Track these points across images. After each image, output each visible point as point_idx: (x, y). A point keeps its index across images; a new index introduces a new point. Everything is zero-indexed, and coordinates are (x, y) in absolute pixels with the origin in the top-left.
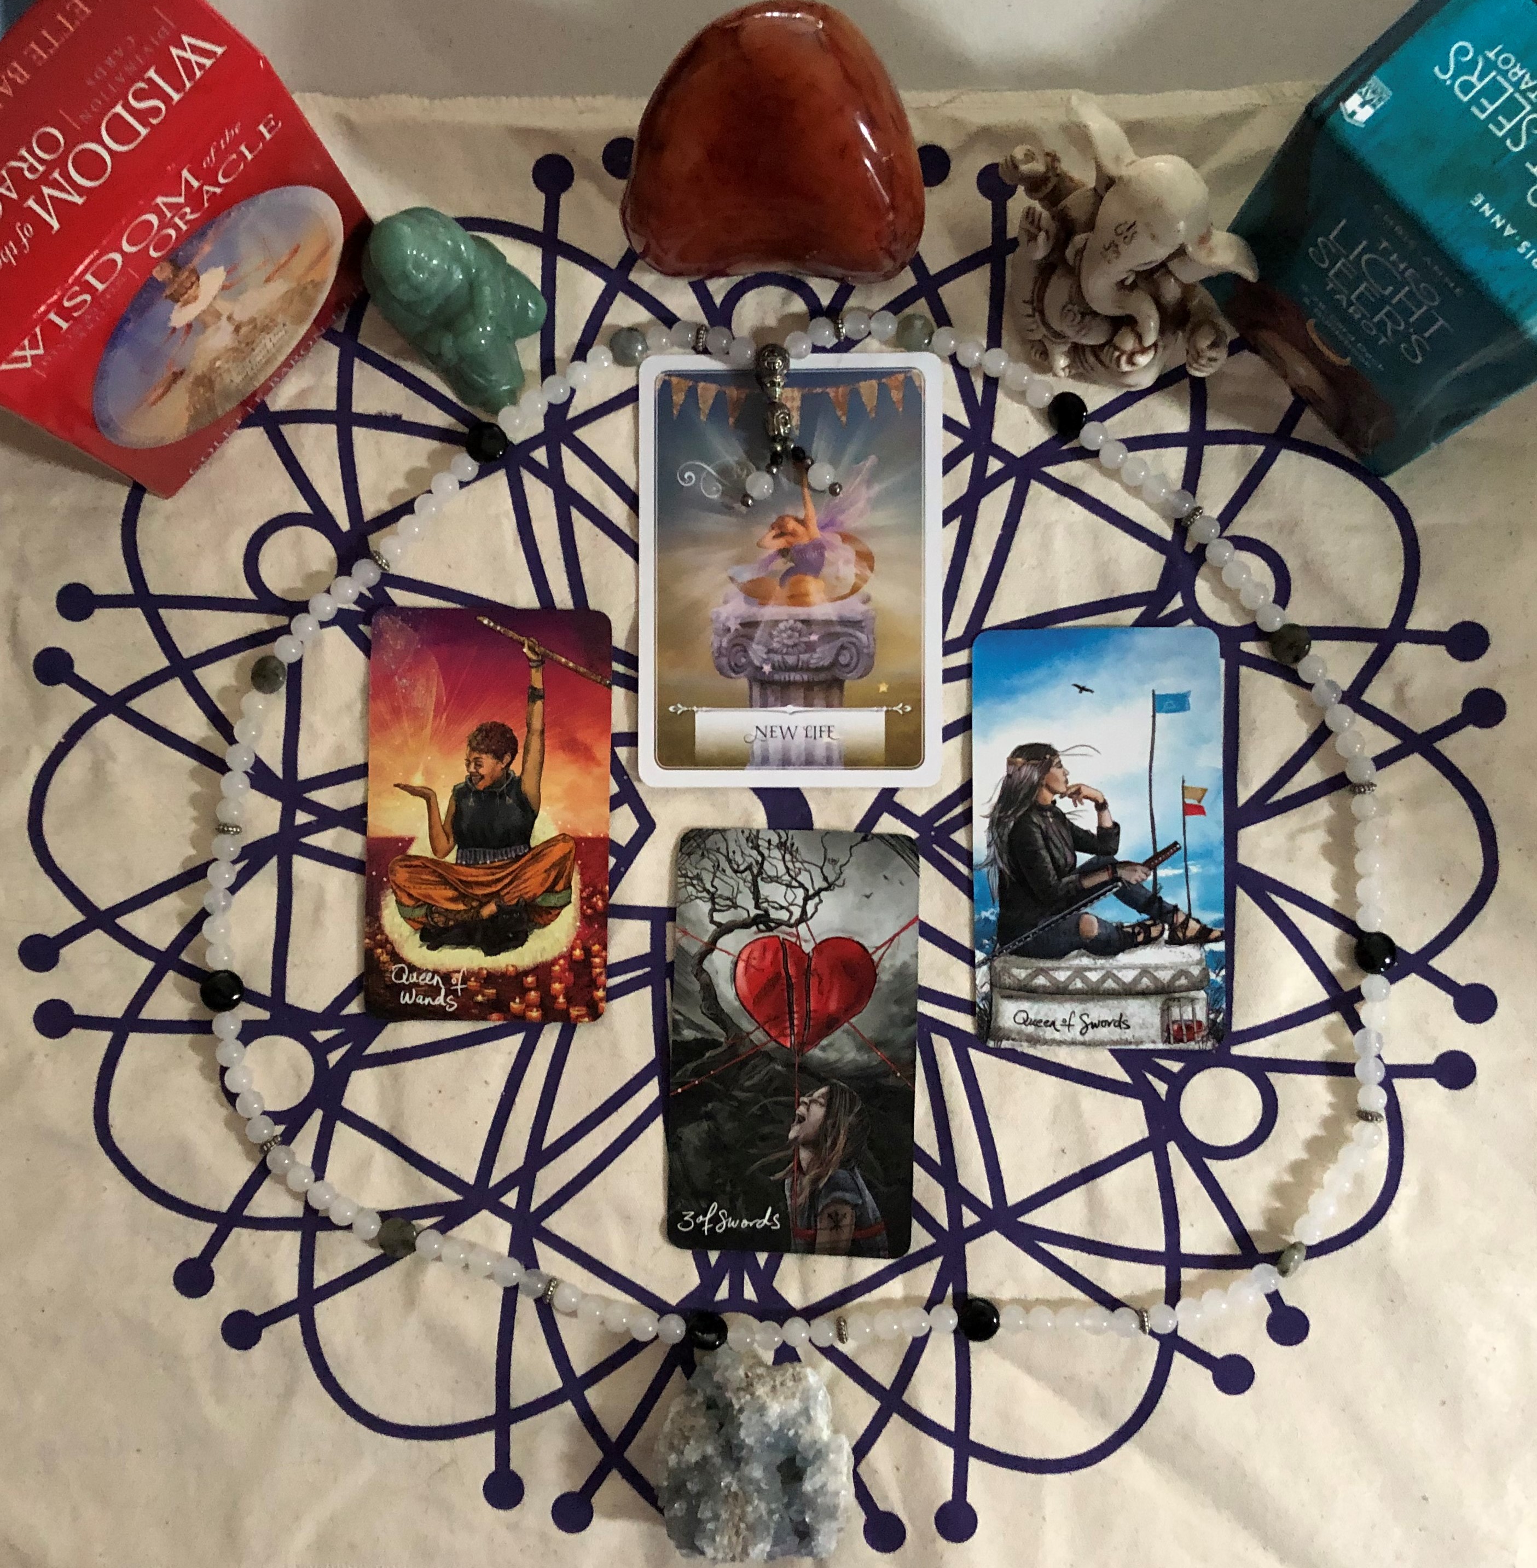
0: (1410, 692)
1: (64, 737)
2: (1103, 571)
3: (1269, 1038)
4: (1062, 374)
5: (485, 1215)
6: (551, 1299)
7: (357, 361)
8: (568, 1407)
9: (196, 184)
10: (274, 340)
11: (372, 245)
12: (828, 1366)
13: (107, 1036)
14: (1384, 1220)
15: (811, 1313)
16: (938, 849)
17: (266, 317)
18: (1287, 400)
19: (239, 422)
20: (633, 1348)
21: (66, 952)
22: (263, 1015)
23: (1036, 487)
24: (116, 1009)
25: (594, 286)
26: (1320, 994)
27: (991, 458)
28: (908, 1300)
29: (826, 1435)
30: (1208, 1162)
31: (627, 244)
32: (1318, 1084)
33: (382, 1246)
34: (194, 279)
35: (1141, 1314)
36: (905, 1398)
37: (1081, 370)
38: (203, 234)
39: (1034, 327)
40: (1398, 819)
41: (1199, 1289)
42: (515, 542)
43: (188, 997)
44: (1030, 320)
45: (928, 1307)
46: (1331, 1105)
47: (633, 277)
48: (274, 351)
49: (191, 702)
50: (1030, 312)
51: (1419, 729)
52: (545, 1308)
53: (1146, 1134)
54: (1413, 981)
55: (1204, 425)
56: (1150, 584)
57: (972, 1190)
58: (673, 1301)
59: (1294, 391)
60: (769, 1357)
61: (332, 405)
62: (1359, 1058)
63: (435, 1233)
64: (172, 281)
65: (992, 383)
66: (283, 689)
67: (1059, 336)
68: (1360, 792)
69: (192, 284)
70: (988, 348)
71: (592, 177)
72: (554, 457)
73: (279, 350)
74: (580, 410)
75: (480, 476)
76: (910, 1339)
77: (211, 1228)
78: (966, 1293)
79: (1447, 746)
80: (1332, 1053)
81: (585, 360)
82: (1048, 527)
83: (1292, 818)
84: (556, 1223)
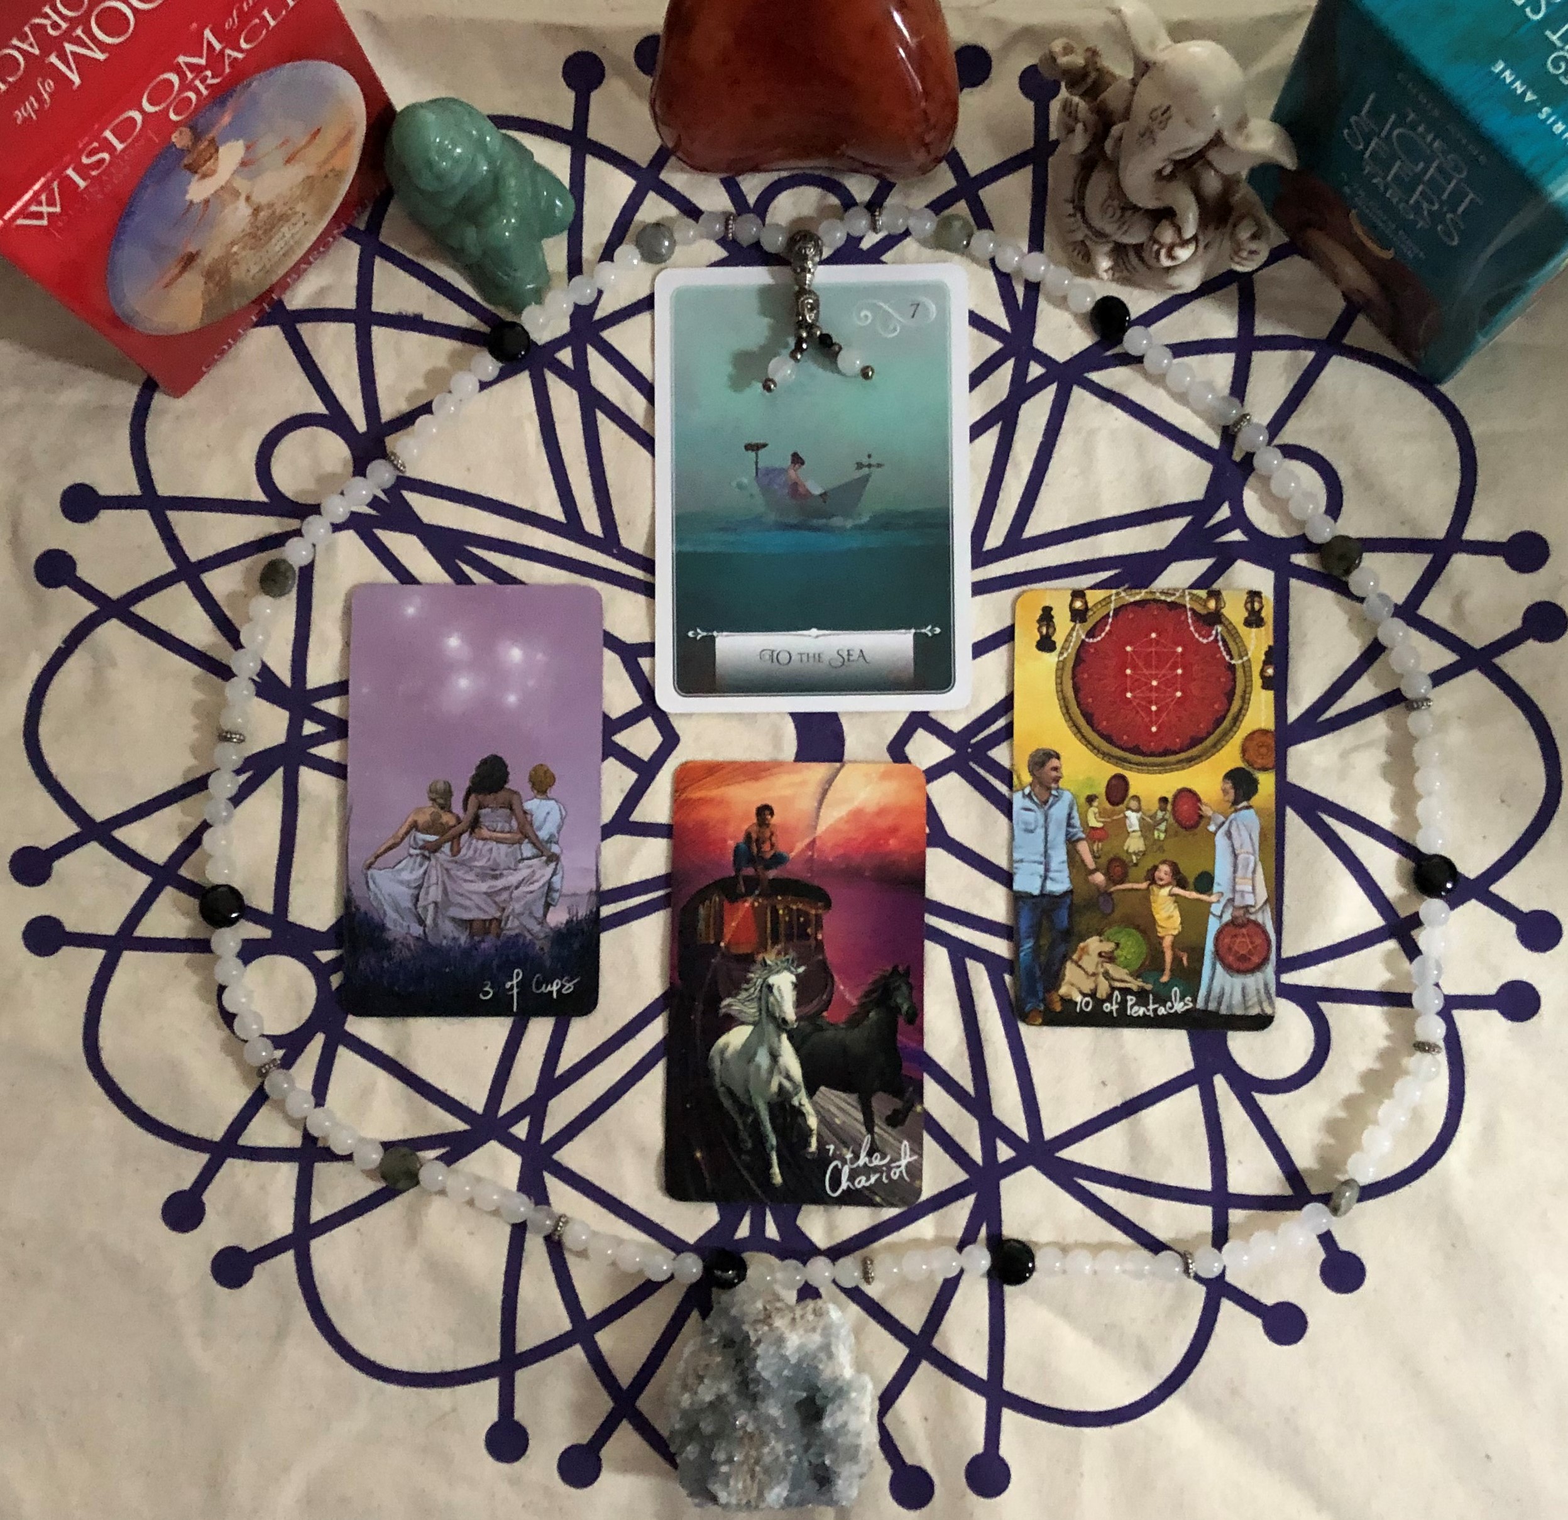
0: (1469, 605)
1: (65, 642)
2: (1148, 479)
3: (1323, 966)
4: (1105, 276)
5: (493, 1144)
6: (560, 1236)
7: (378, 261)
8: (577, 1352)
9: (218, 46)
11: (395, 135)
12: (854, 1309)
13: (98, 955)
14: (1444, 1158)
15: (836, 1253)
16: (974, 766)
18: (1341, 304)
19: (254, 319)
20: (647, 1289)
21: (59, 865)
22: (264, 933)
23: (1077, 392)
24: (110, 927)
25: (625, 184)
26: (1374, 920)
27: (1032, 363)
28: (939, 1241)
29: (848, 1373)
30: (1257, 1096)
31: (658, 143)
32: (1373, 1014)
33: (384, 1177)
34: (212, 152)
35: (1185, 1257)
36: (936, 1343)
37: (1125, 273)
39: (1075, 227)
40: (1457, 736)
41: (1247, 1231)
42: (538, 446)
43: (186, 914)
44: (1072, 219)
45: (961, 1247)
46: (1388, 1037)
47: (663, 176)
49: (197, 608)
50: (1071, 211)
51: (1478, 643)
52: (555, 1247)
53: (1192, 1066)
54: (1473, 908)
55: (1253, 332)
56: (1196, 492)
57: (1007, 1122)
58: (691, 1240)
59: (1345, 296)
60: (791, 1296)
61: (349, 302)
62: (1416, 987)
63: (441, 1165)
64: (190, 150)
65: (1033, 288)
66: (293, 594)
67: (1101, 235)
68: (1414, 709)
69: (211, 155)
70: (1030, 250)
71: (622, 73)
72: (581, 359)
73: (298, 243)
74: (609, 311)
75: (502, 376)
76: (940, 1281)
77: (205, 1158)
78: (1001, 1234)
79: (1507, 662)
80: (1390, 982)
81: (612, 260)
82: (1092, 433)
83: (1347, 735)
84: (567, 1156)
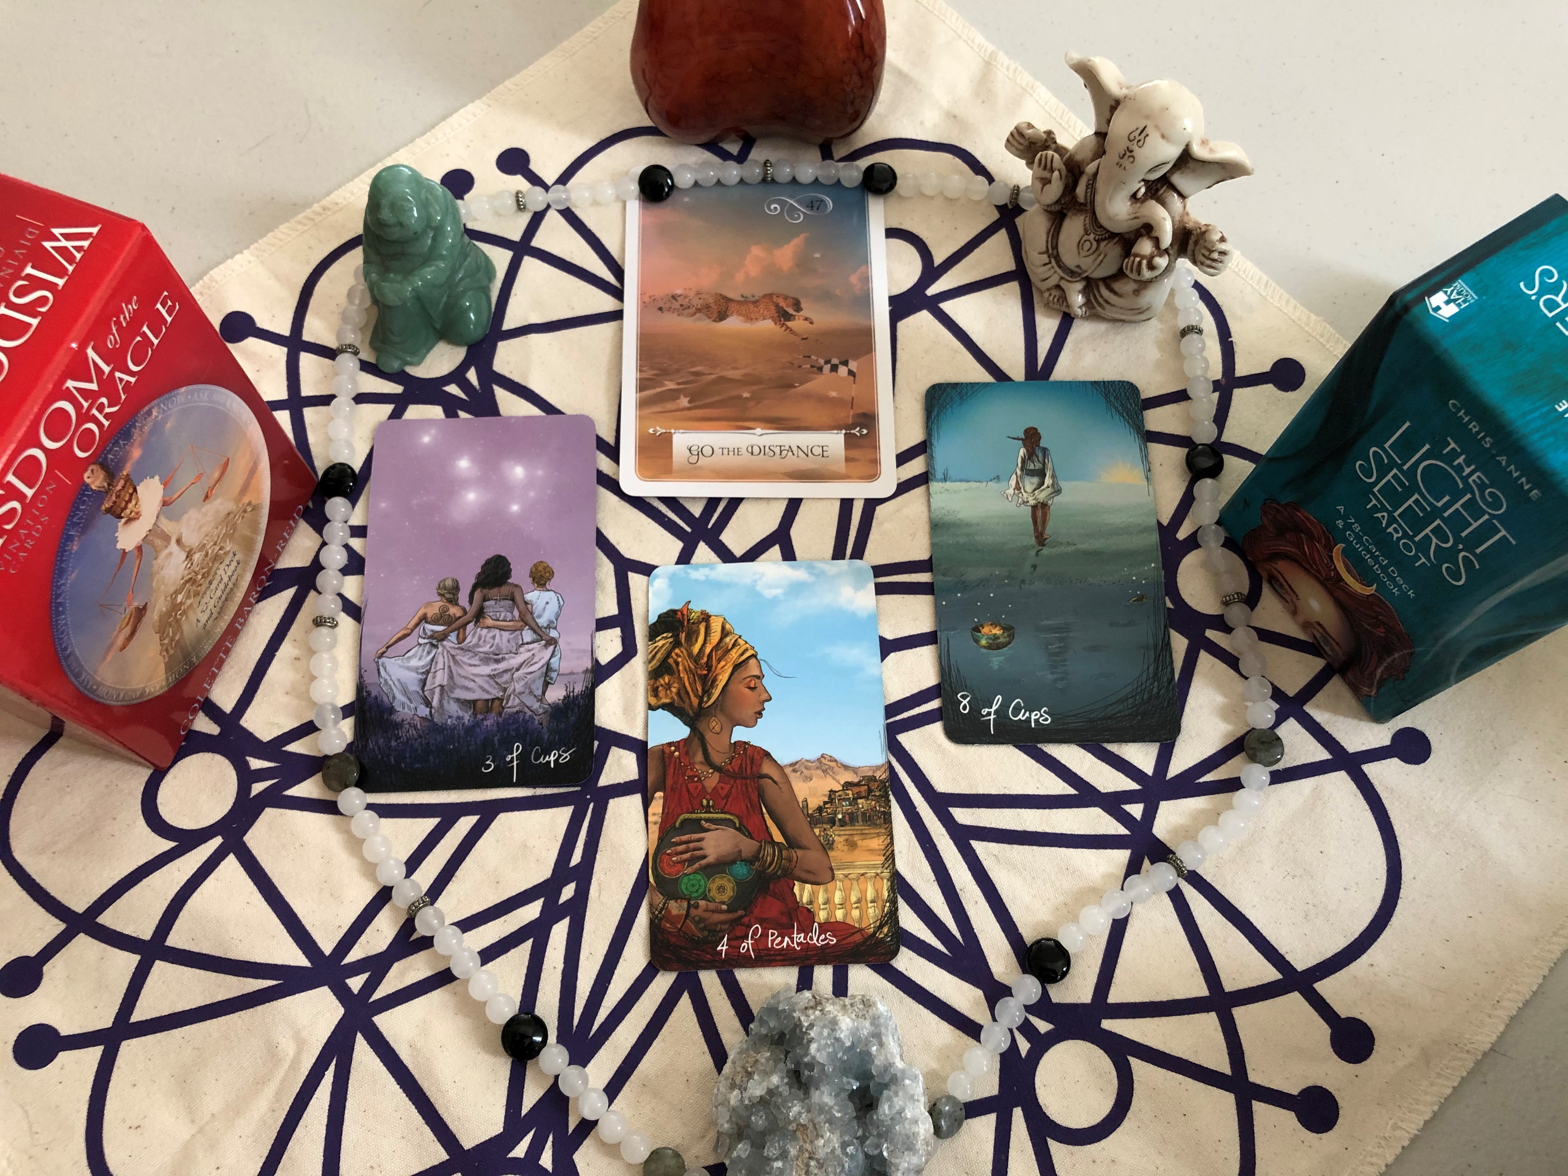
9: (107, 369)
10: (229, 573)
17: (215, 544)
34: (131, 491)
38: (127, 435)
48: (231, 585)
64: (107, 492)
69: (131, 495)
